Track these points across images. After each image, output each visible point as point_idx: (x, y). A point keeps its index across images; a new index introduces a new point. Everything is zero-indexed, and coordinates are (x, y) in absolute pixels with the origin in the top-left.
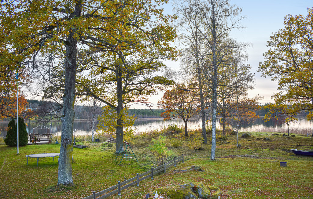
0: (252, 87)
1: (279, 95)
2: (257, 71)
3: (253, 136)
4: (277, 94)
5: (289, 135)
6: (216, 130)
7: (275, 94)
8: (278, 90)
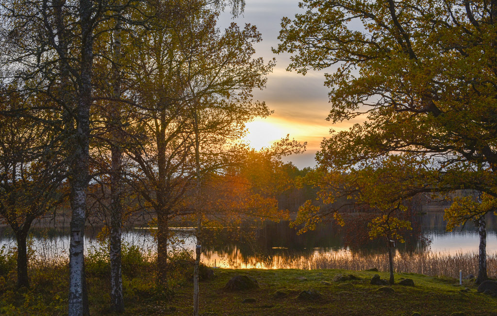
0: (265, 109)
1: (348, 137)
2: (274, 51)
3: (269, 286)
4: (342, 133)
5: (392, 281)
6: (84, 266)
7: (336, 133)
8: (332, 120)
